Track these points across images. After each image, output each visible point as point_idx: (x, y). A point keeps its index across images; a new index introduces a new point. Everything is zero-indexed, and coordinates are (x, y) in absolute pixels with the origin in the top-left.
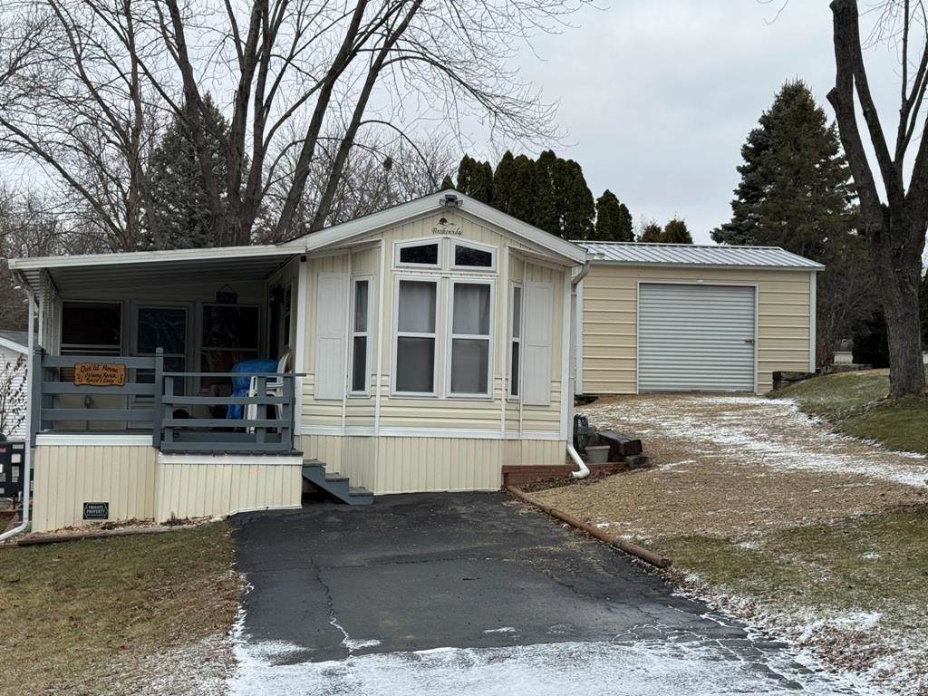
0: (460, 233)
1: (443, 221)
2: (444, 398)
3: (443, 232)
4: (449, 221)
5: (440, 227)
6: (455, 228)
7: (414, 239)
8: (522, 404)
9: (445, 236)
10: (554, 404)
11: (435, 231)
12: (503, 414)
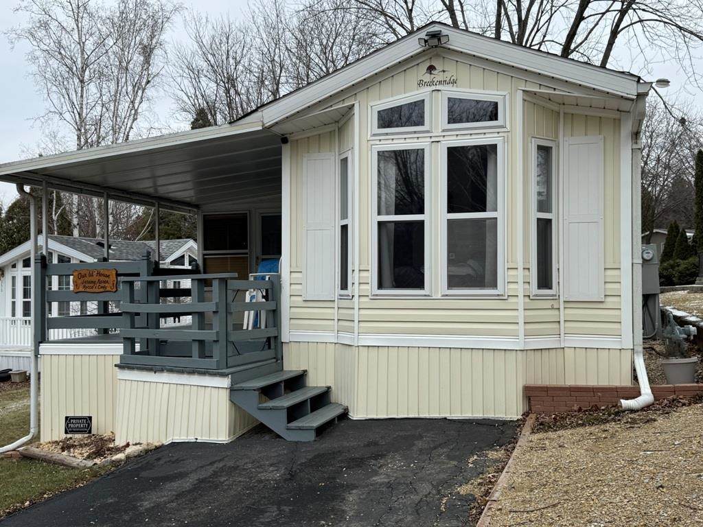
0: (454, 82)
1: (431, 69)
2: (439, 297)
3: (431, 83)
4: (439, 67)
5: (427, 78)
6: (447, 77)
7: (395, 98)
8: (562, 300)
9: (434, 88)
10: (609, 299)
11: (421, 83)
12: (520, 315)
